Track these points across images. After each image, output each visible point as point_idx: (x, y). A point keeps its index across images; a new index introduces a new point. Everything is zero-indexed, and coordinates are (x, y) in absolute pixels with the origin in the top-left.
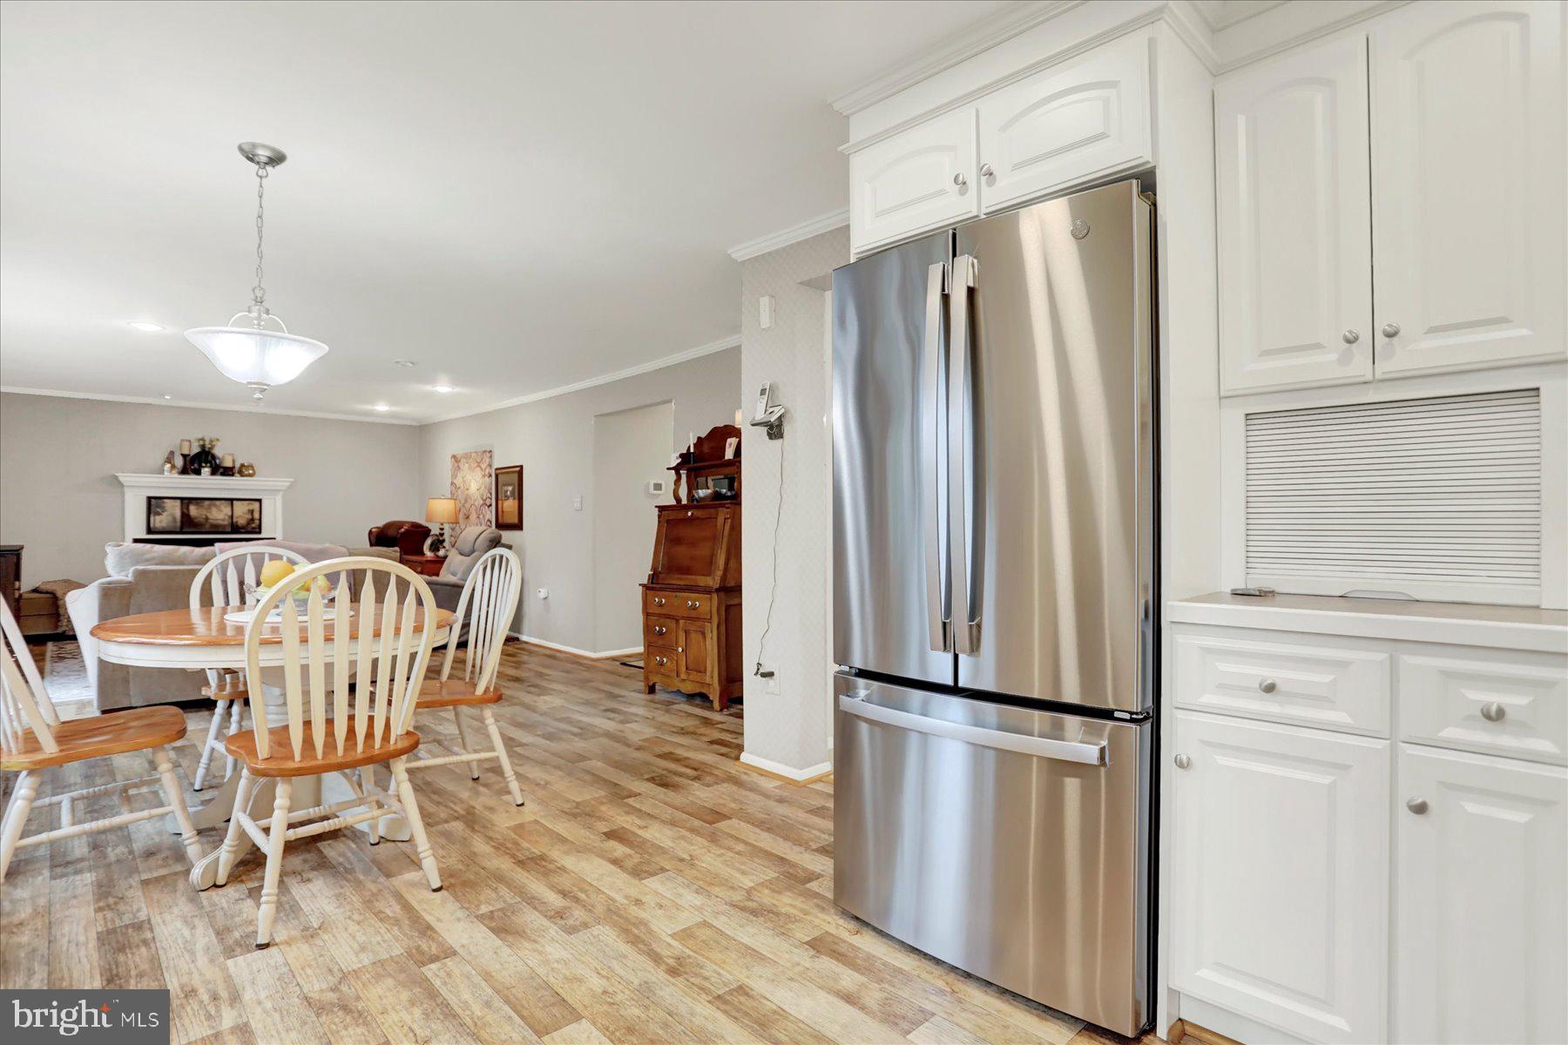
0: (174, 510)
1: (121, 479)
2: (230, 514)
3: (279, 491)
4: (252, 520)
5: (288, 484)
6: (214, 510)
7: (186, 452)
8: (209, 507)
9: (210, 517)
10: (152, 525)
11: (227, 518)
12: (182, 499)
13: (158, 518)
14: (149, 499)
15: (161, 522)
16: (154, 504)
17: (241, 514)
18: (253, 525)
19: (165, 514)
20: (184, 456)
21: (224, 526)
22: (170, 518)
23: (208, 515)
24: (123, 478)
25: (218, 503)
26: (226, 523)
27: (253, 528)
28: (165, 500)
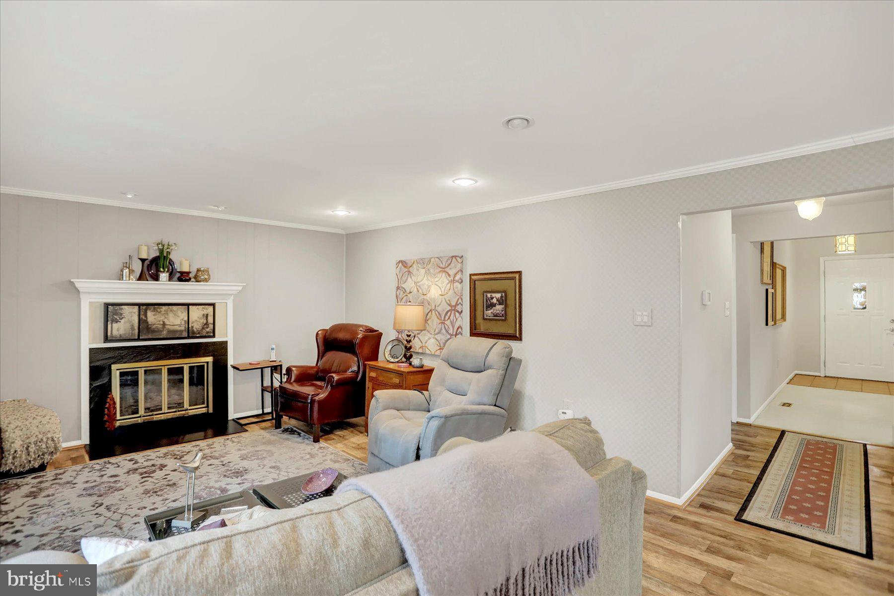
0: (131, 316)
1: (77, 285)
2: (186, 319)
3: (231, 295)
4: (207, 324)
5: (240, 288)
6: (171, 315)
7: (144, 256)
8: (167, 313)
9: (167, 322)
10: (109, 334)
11: (183, 323)
12: (139, 305)
13: (115, 325)
14: (107, 305)
15: (118, 330)
16: (111, 312)
17: (196, 318)
18: (208, 330)
19: (122, 321)
20: (143, 260)
21: (181, 331)
22: (128, 326)
23: (166, 321)
24: (80, 284)
25: (175, 308)
26: (183, 328)
27: (208, 332)
28: (123, 307)
